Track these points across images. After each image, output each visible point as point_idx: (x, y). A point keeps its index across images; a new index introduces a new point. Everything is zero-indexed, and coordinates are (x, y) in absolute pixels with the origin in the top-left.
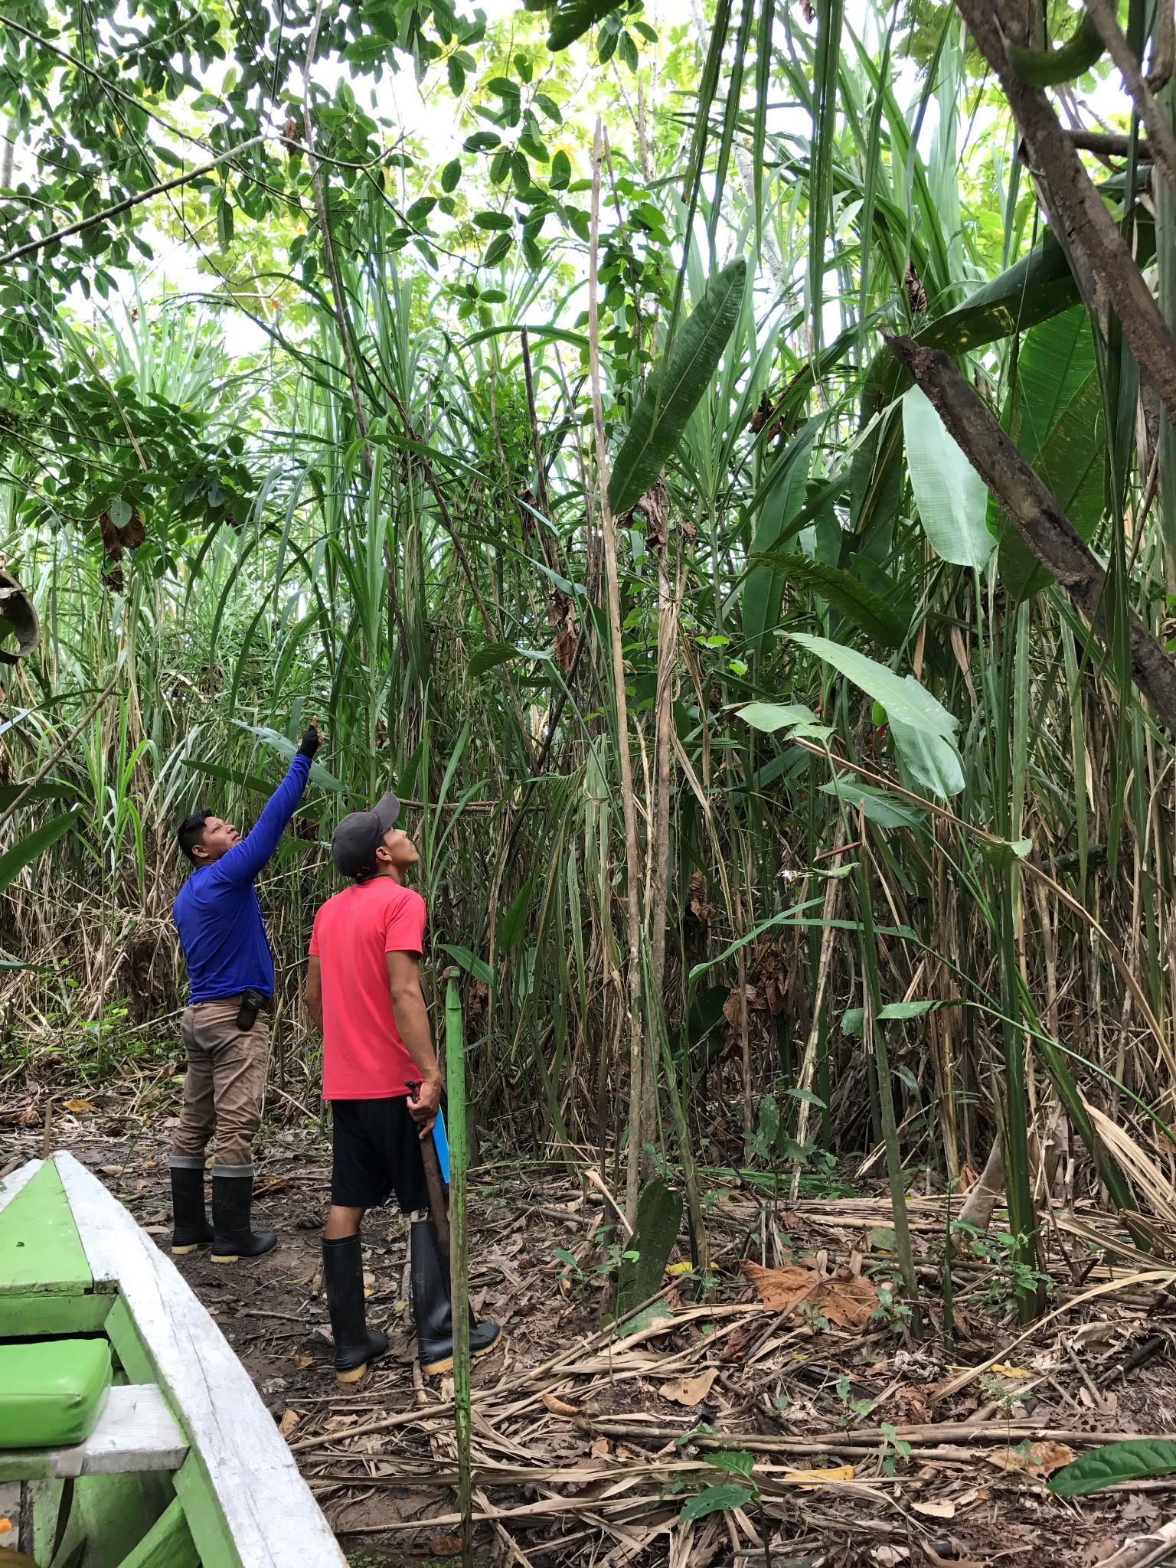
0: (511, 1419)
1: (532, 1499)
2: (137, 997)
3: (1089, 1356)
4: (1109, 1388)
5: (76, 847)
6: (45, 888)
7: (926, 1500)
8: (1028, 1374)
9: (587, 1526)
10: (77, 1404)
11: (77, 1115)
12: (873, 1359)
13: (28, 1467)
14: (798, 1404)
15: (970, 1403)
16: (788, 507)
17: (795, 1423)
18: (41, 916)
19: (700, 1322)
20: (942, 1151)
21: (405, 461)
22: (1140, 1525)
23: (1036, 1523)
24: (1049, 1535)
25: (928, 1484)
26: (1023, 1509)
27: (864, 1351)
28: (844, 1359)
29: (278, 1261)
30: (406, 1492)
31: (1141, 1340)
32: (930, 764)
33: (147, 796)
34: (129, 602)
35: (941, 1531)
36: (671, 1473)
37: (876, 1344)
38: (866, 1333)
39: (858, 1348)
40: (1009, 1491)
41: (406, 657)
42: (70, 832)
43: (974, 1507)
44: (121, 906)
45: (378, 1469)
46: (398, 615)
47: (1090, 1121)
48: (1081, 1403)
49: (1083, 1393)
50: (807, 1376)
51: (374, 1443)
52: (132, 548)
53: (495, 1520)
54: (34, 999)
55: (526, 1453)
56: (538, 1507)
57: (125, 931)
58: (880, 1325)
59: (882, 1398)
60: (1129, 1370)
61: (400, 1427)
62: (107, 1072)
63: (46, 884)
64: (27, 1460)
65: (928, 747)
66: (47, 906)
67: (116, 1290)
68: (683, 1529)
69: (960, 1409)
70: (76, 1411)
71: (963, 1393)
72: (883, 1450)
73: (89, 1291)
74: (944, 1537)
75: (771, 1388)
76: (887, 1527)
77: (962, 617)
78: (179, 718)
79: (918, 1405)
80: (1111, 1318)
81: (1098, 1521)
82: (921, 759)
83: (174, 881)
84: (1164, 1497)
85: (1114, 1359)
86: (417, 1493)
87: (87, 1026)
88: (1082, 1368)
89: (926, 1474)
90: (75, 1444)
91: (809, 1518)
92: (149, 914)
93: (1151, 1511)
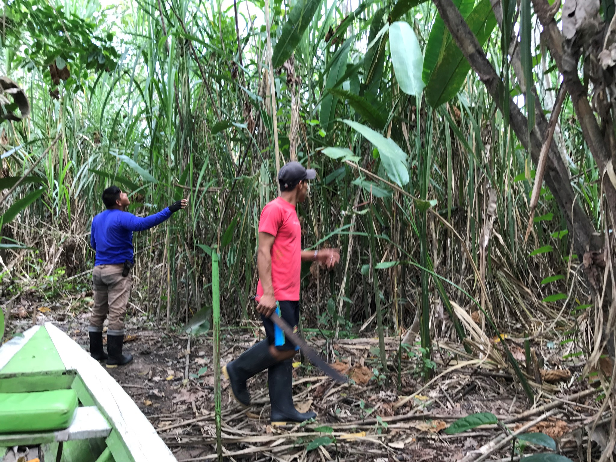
0: (232, 420)
1: (244, 447)
2: (68, 267)
3: (450, 391)
4: (457, 402)
5: (40, 206)
6: (27, 222)
7: (393, 442)
8: (428, 398)
9: (265, 456)
10: (65, 413)
11: (44, 314)
12: (371, 395)
13: (46, 438)
14: (343, 411)
15: (407, 409)
16: (339, 73)
17: (343, 418)
18: (25, 234)
19: (305, 384)
20: (392, 322)
21: (182, 48)
22: (472, 448)
23: (434, 448)
24: (439, 452)
25: (393, 437)
26: (428, 444)
27: (367, 392)
28: (361, 395)
29: (134, 366)
30: (193, 448)
31: (468, 385)
32: (395, 173)
33: (71, 185)
34: (62, 104)
35: (399, 452)
36: (298, 437)
37: (372, 390)
38: (368, 386)
39: (365, 392)
40: (424, 438)
41: (182, 129)
42: (37, 200)
43: (411, 444)
44: (60, 230)
45: (181, 440)
46: (179, 111)
47: (452, 307)
48: (447, 407)
49: (448, 404)
50: (347, 402)
51: (180, 431)
52: (64, 80)
53: (229, 456)
54: (23, 268)
55: (240, 432)
56: (246, 451)
57: (62, 240)
58: (373, 383)
59: (376, 408)
60: (464, 395)
61: (189, 425)
62: (57, 296)
63: (27, 220)
64: (45, 435)
65: (395, 167)
66: (28, 230)
67: (76, 373)
68: (303, 456)
69: (404, 411)
70: (65, 416)
71: (405, 406)
72: (377, 425)
73: (64, 373)
74: (401, 454)
75: (333, 406)
76: (379, 452)
77: (406, 117)
78: (84, 153)
79: (389, 410)
80: (457, 378)
81: (456, 447)
82: (392, 171)
83: (83, 221)
84: (479, 438)
85: (459, 392)
86: (198, 448)
87: (47, 278)
88: (448, 396)
89: (393, 433)
90: (65, 429)
91: (350, 450)
92: (72, 233)
93: (475, 444)
